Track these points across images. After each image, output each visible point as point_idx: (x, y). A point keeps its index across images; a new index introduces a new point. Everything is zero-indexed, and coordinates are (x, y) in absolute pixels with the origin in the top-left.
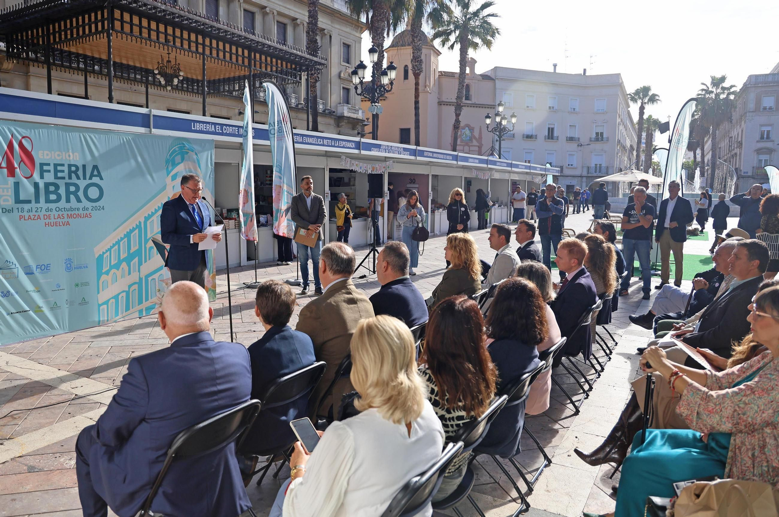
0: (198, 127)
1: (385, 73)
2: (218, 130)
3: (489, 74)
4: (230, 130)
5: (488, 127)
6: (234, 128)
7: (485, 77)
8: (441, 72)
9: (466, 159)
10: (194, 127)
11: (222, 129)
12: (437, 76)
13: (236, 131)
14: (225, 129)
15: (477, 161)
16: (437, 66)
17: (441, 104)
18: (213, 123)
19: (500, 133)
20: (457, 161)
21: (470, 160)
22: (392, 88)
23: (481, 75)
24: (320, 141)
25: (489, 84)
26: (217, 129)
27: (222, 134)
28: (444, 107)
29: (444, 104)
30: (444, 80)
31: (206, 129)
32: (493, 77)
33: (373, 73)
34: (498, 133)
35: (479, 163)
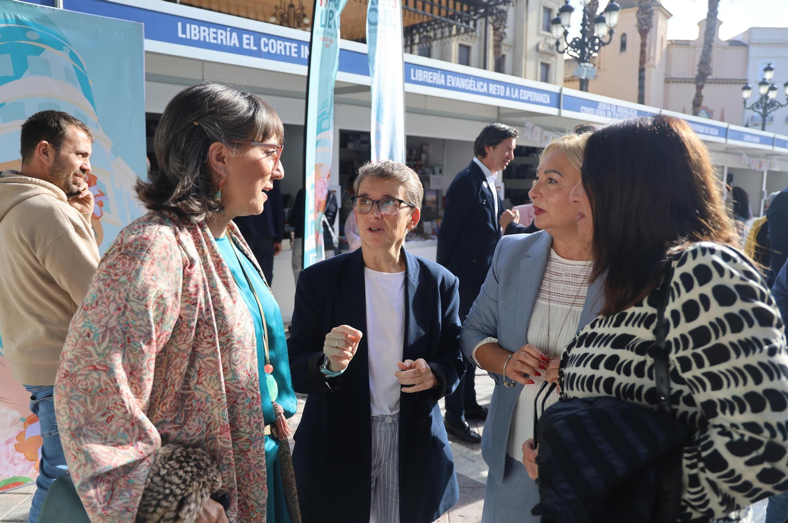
0: (193, 32)
1: (601, 20)
2: (248, 44)
3: (740, 39)
4: (278, 47)
5: (745, 103)
6: (288, 44)
7: (734, 43)
8: (671, 41)
9: (740, 136)
10: (184, 32)
11: (257, 43)
12: (665, 46)
13: (294, 50)
14: (266, 45)
15: (758, 140)
16: (666, 32)
17: (668, 82)
18: (234, 29)
19: (765, 109)
20: (726, 137)
21: (747, 137)
22: (611, 39)
23: (728, 41)
24: (481, 87)
25: (740, 51)
26: (245, 41)
27: (258, 54)
28: (673, 86)
29: (673, 82)
30: (675, 50)
31: (215, 39)
32: (745, 41)
33: (584, 20)
34: (761, 110)
35: (761, 142)
